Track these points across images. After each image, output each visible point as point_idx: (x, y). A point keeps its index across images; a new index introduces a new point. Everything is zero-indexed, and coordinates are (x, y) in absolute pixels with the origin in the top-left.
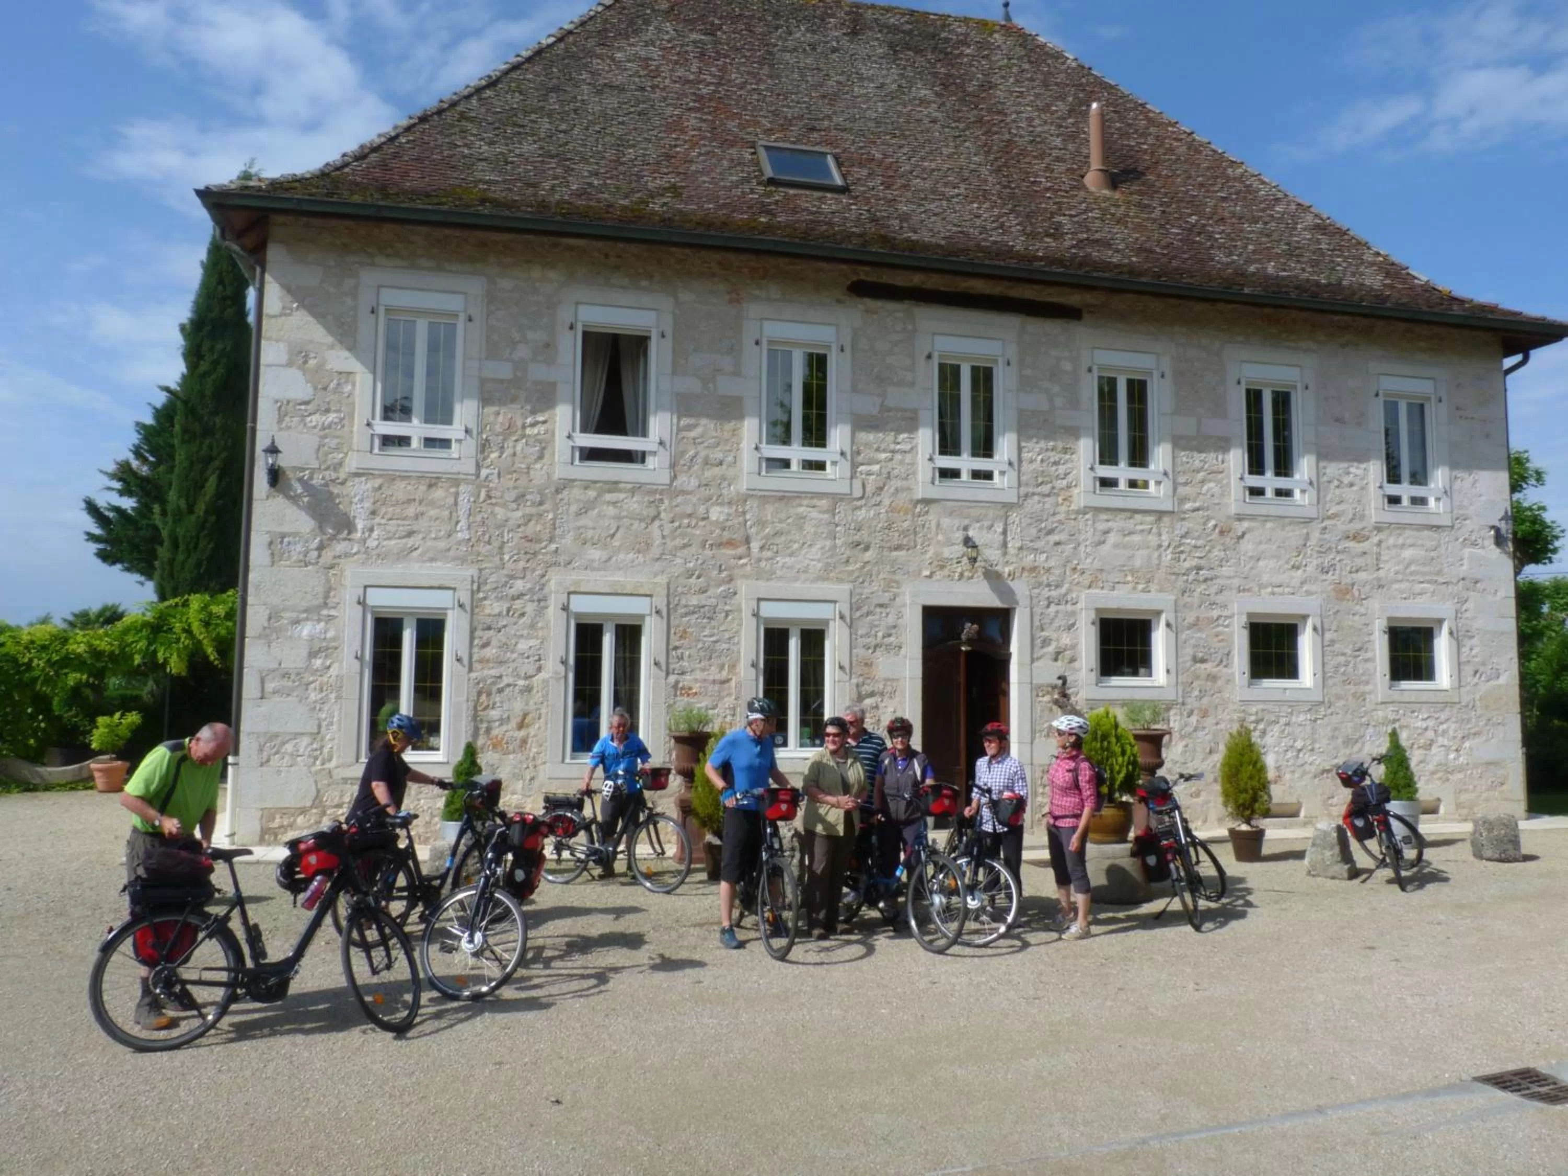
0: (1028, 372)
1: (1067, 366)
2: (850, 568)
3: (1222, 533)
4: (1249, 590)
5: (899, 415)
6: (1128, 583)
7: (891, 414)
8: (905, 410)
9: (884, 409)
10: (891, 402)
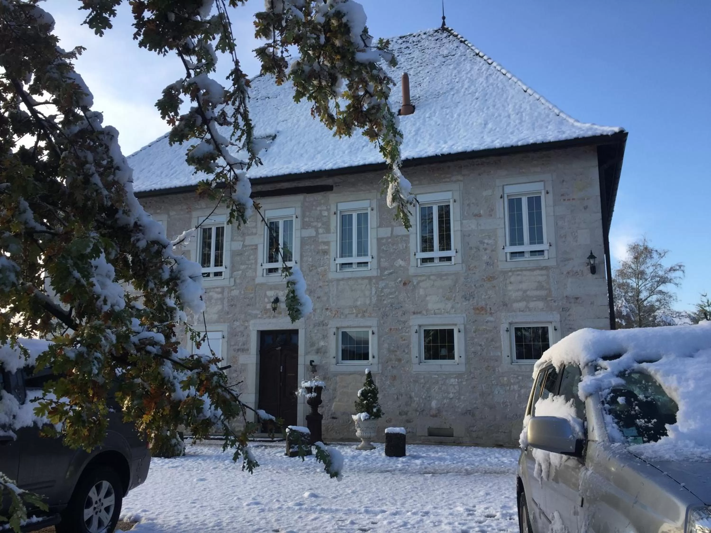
0: (307, 219)
1: (326, 214)
2: (229, 316)
3: (405, 284)
4: (420, 313)
5: (250, 248)
6: (353, 313)
7: (247, 248)
8: (252, 245)
9: (244, 246)
10: (247, 243)
